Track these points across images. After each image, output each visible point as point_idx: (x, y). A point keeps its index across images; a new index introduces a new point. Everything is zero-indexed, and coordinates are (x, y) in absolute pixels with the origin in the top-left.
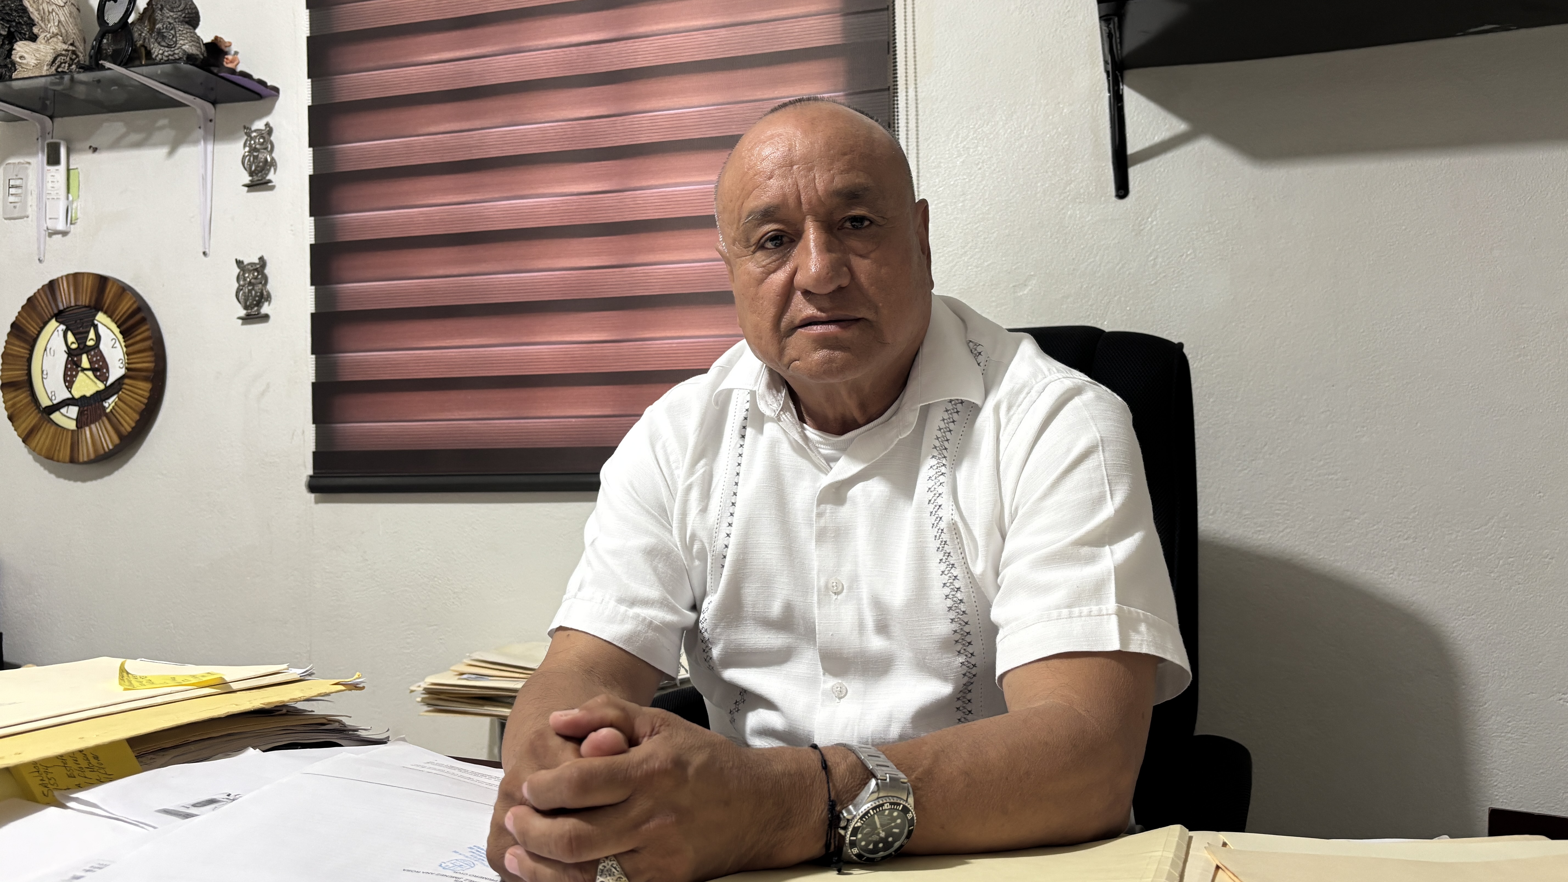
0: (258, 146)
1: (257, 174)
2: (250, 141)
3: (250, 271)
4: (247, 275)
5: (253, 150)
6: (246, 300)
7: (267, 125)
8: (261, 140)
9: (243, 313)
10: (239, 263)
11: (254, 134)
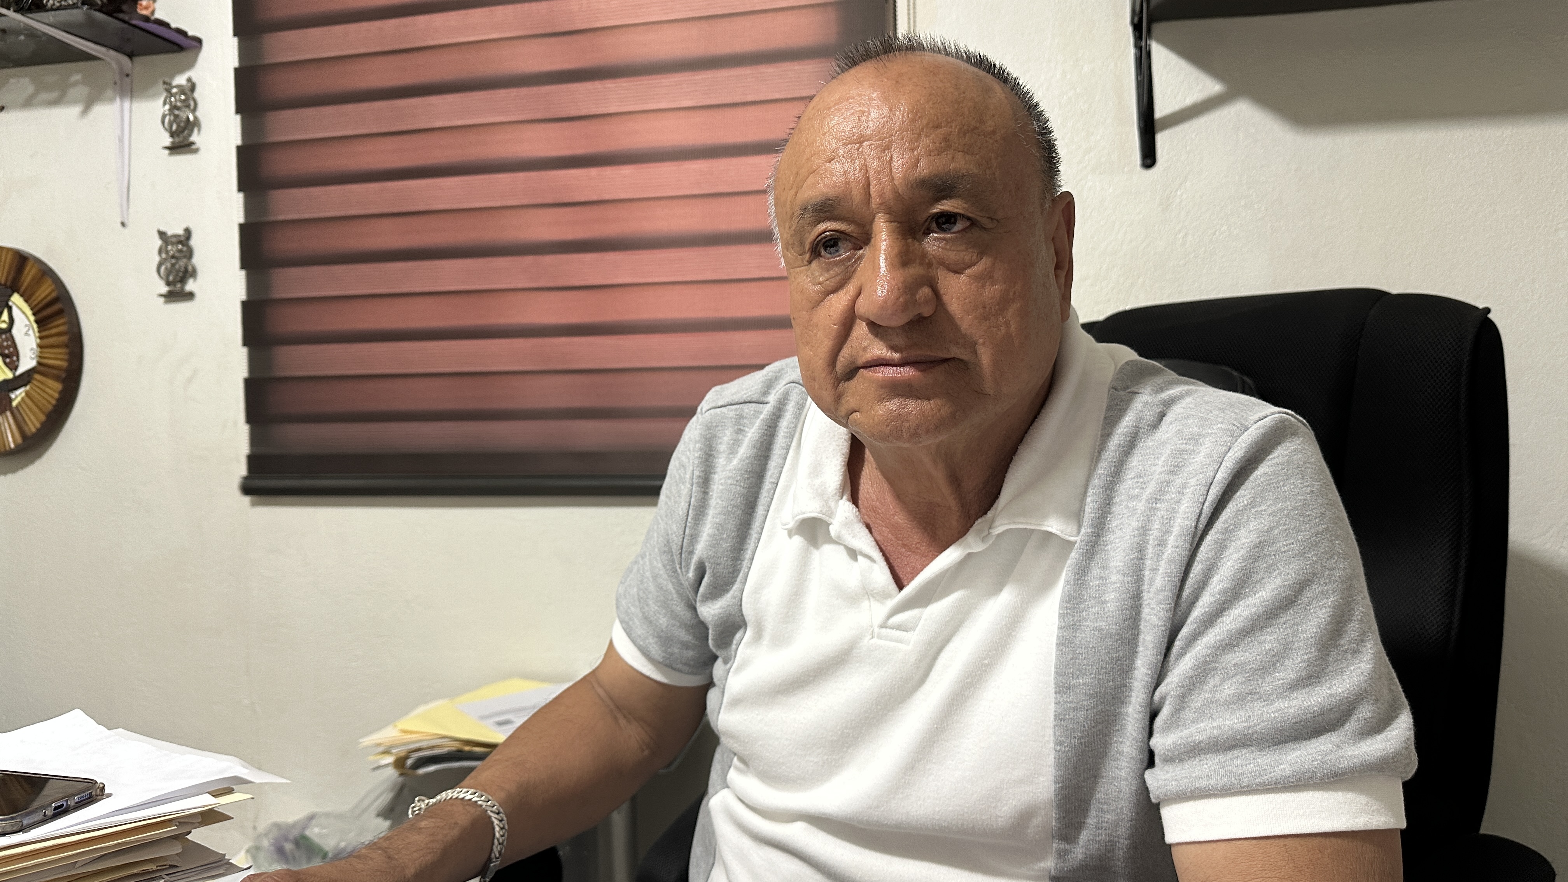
0: (179, 104)
1: (178, 135)
2: (170, 98)
3: (173, 244)
4: (170, 248)
5: (174, 107)
6: (168, 276)
7: (189, 80)
8: (183, 97)
9: (164, 289)
10: (162, 234)
11: (174, 90)
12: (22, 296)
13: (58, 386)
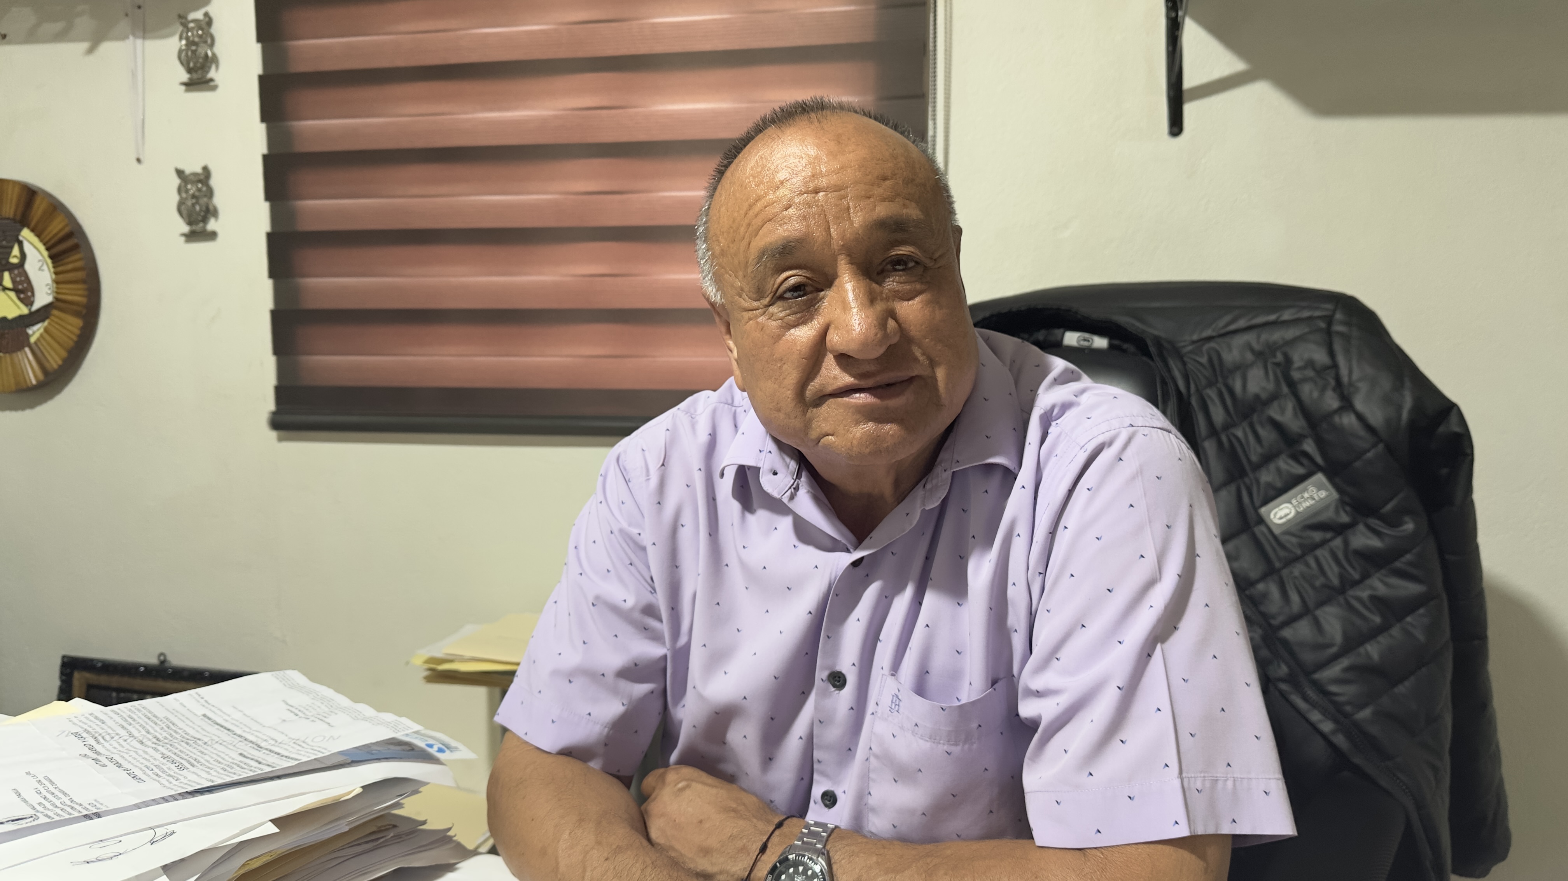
0: (196, 39)
1: (195, 71)
2: (187, 33)
3: (191, 182)
4: (189, 187)
5: (190, 43)
6: (188, 215)
7: (206, 15)
8: (200, 32)
9: (186, 228)
10: (180, 173)
11: (192, 25)
12: (33, 230)
13: (78, 322)
